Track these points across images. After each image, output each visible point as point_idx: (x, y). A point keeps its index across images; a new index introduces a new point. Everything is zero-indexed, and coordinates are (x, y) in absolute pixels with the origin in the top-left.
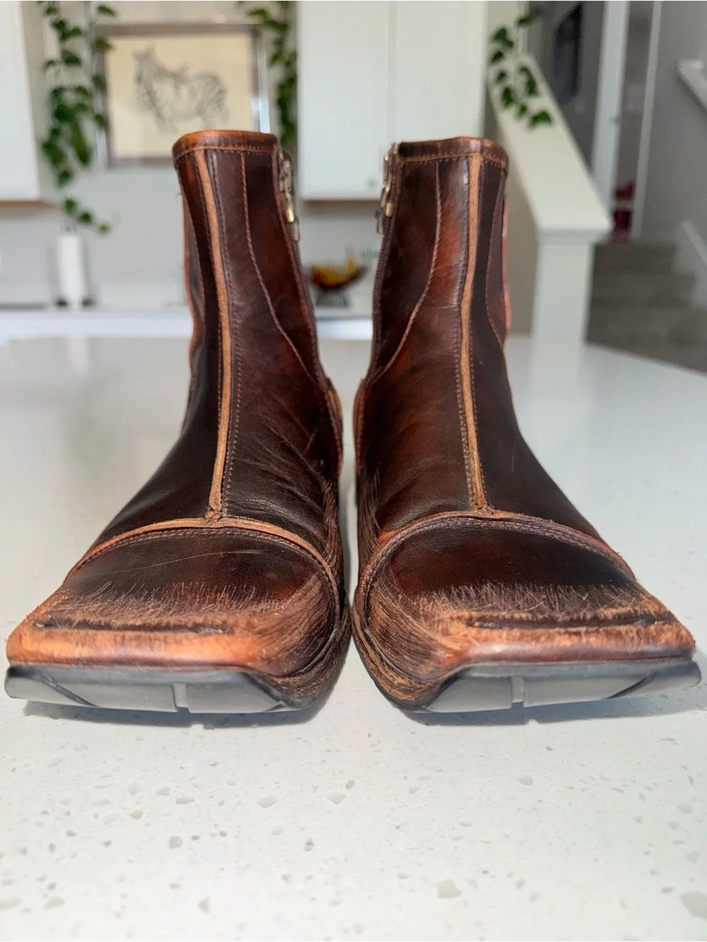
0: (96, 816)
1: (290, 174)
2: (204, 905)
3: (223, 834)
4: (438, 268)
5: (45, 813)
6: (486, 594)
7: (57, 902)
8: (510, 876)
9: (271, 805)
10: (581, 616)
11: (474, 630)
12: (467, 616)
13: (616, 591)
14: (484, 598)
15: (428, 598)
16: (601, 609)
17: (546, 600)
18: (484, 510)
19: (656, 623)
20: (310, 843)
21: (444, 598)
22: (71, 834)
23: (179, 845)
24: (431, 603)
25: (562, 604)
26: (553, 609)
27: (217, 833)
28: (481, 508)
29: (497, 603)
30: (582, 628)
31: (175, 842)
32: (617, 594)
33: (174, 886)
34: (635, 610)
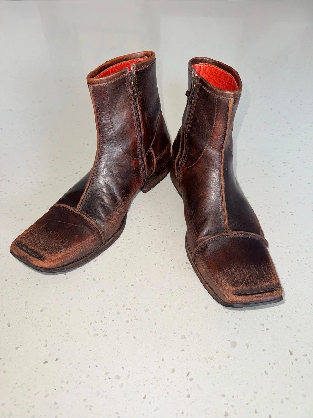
0: (110, 313)
2: (134, 338)
3: (137, 319)
5: (98, 311)
6: (233, 272)
7: (105, 335)
10: (258, 286)
11: (235, 296)
12: (232, 290)
13: (265, 268)
14: (233, 274)
15: (219, 275)
16: (262, 282)
17: (248, 274)
18: (229, 233)
19: (275, 289)
20: (156, 323)
21: (223, 275)
22: (105, 318)
23: (128, 322)
24: (221, 278)
25: (252, 277)
26: (250, 280)
27: (136, 319)
28: (228, 232)
29: (237, 277)
30: (259, 295)
31: (127, 321)
32: (265, 271)
33: (128, 333)
34: (270, 284)
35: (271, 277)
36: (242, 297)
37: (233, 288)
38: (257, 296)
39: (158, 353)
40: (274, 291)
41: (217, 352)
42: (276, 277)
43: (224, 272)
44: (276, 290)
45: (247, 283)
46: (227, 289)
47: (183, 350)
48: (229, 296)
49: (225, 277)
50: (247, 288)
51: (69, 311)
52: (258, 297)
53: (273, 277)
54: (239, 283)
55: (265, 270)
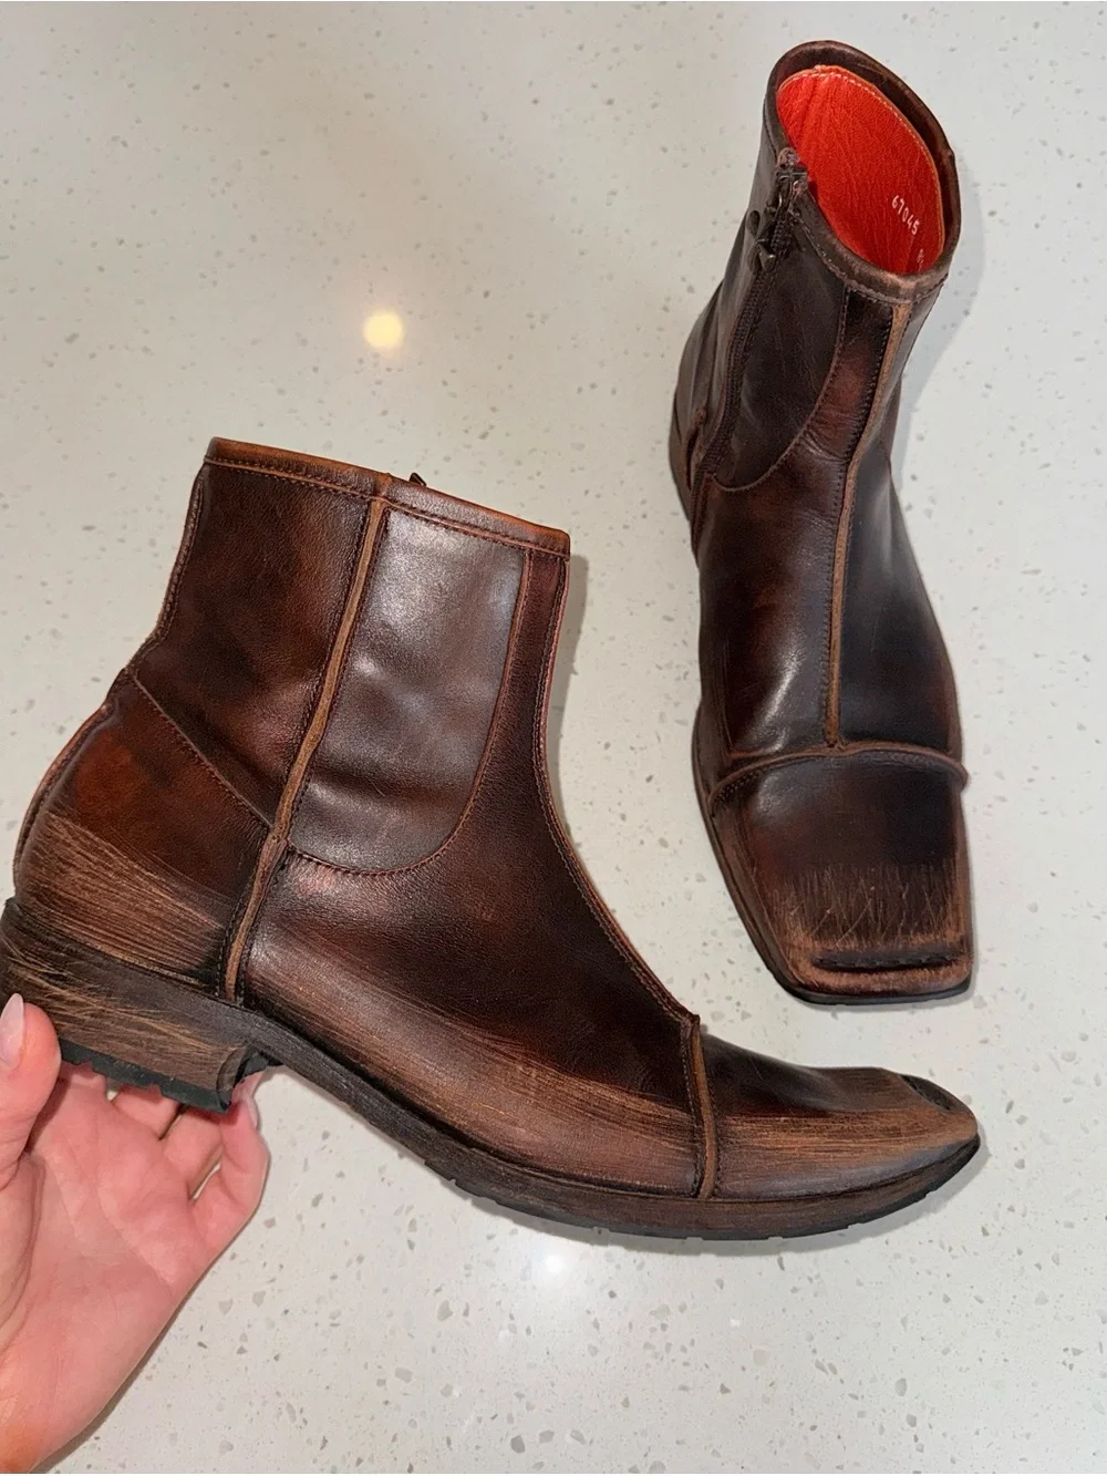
6: (827, 887)
10: (895, 945)
11: (816, 971)
12: (812, 950)
13: (932, 880)
14: (825, 894)
15: (780, 891)
16: (912, 932)
17: (873, 895)
18: (836, 748)
19: (947, 958)
24: (783, 903)
25: (885, 905)
26: (876, 919)
28: (833, 745)
29: (835, 906)
32: (931, 892)
34: (936, 940)
36: (839, 974)
37: (816, 943)
40: (942, 965)
42: (962, 916)
43: (798, 882)
44: (949, 963)
45: (863, 931)
46: (795, 943)
48: (797, 969)
49: (799, 899)
53: (950, 917)
54: (840, 927)
55: (930, 887)
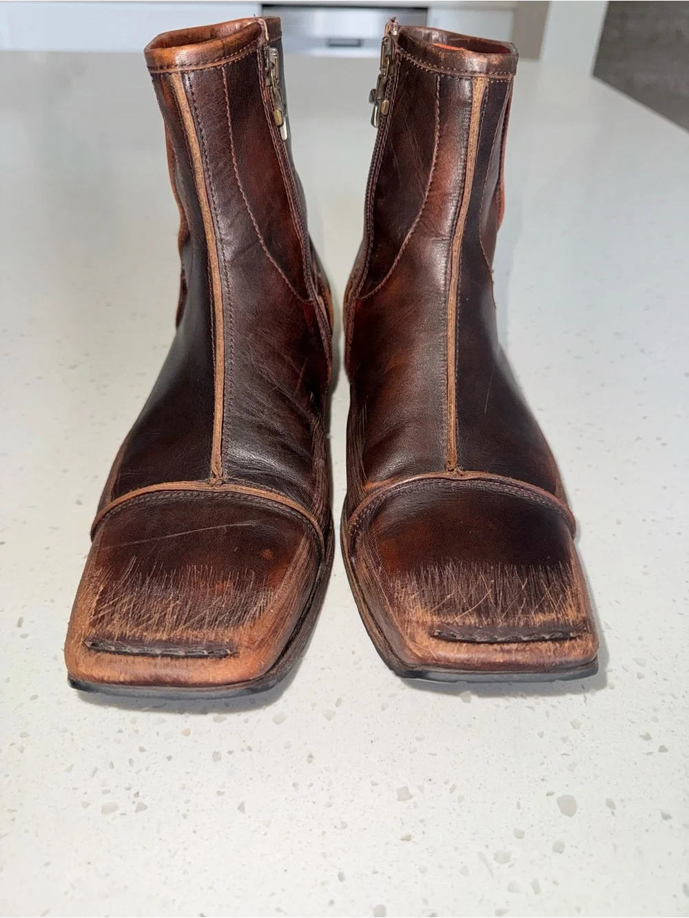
0: (158, 734)
1: (277, 65)
2: (241, 808)
3: (250, 749)
4: (432, 193)
5: (120, 731)
6: (448, 579)
7: (141, 808)
8: (446, 783)
9: (283, 722)
10: (516, 622)
11: (433, 642)
12: (430, 623)
13: (550, 576)
14: (445, 584)
15: (402, 581)
16: (533, 613)
17: (493, 586)
18: (455, 472)
19: (571, 635)
20: (311, 756)
21: (414, 582)
22: (142, 750)
23: (220, 759)
24: (404, 590)
25: (505, 595)
26: (496, 603)
27: (245, 747)
28: (453, 470)
29: (455, 592)
30: (514, 646)
31: (217, 756)
32: (549, 584)
33: (220, 793)
34: (558, 618)
35: (565, 600)
37: (435, 617)
38: (506, 647)
39: (324, 855)
40: (566, 639)
41: (520, 835)
42: (582, 602)
43: (419, 574)
44: (572, 639)
45: (483, 612)
46: (414, 619)
47: (407, 838)
48: (414, 641)
49: (420, 587)
50: (481, 622)
51: (24, 735)
52: (509, 651)
53: (570, 602)
54: (458, 606)
55: (548, 581)
